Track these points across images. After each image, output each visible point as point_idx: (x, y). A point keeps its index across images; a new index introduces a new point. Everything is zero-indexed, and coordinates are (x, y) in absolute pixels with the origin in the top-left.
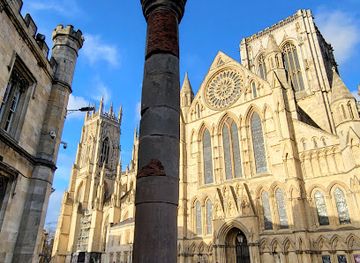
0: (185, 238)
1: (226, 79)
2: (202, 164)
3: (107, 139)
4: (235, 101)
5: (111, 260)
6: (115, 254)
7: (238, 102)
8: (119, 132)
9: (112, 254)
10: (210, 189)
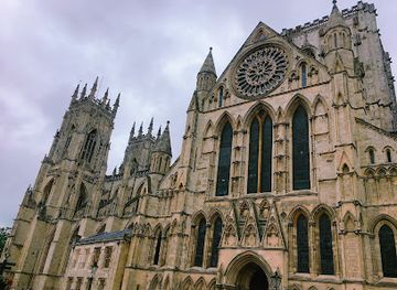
0: (177, 270)
1: (265, 59)
2: (216, 169)
3: (94, 131)
4: (274, 89)
5: (69, 286)
6: (76, 280)
7: (278, 91)
8: (111, 126)
9: (71, 279)
10: (222, 204)
